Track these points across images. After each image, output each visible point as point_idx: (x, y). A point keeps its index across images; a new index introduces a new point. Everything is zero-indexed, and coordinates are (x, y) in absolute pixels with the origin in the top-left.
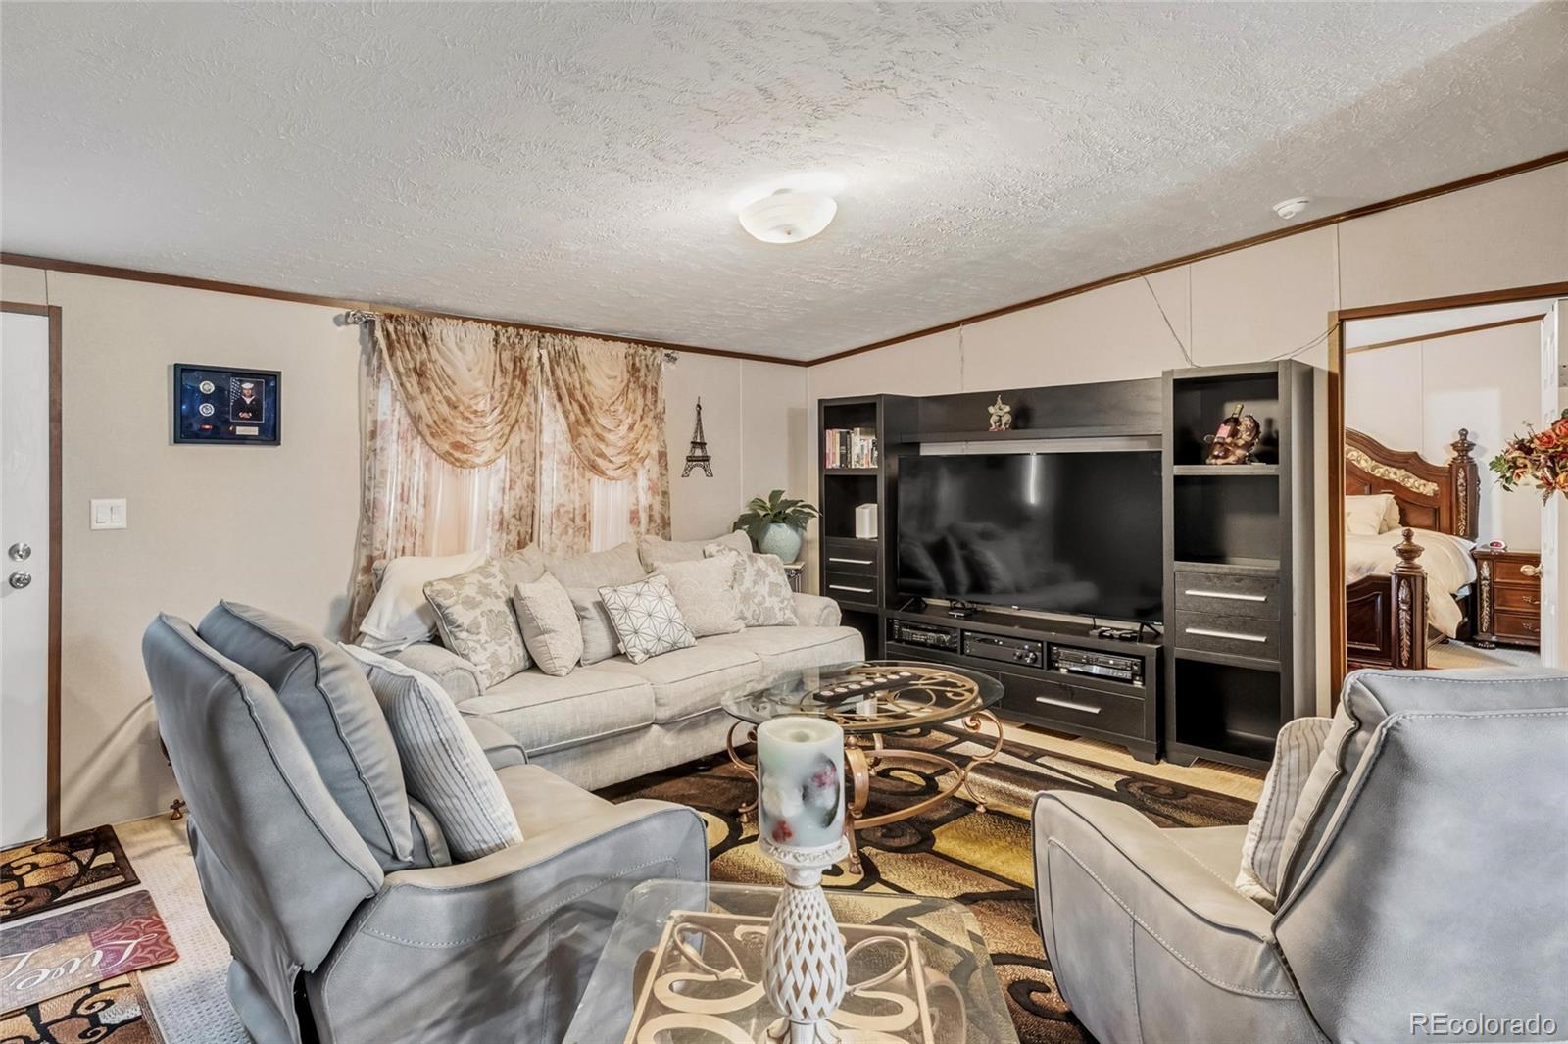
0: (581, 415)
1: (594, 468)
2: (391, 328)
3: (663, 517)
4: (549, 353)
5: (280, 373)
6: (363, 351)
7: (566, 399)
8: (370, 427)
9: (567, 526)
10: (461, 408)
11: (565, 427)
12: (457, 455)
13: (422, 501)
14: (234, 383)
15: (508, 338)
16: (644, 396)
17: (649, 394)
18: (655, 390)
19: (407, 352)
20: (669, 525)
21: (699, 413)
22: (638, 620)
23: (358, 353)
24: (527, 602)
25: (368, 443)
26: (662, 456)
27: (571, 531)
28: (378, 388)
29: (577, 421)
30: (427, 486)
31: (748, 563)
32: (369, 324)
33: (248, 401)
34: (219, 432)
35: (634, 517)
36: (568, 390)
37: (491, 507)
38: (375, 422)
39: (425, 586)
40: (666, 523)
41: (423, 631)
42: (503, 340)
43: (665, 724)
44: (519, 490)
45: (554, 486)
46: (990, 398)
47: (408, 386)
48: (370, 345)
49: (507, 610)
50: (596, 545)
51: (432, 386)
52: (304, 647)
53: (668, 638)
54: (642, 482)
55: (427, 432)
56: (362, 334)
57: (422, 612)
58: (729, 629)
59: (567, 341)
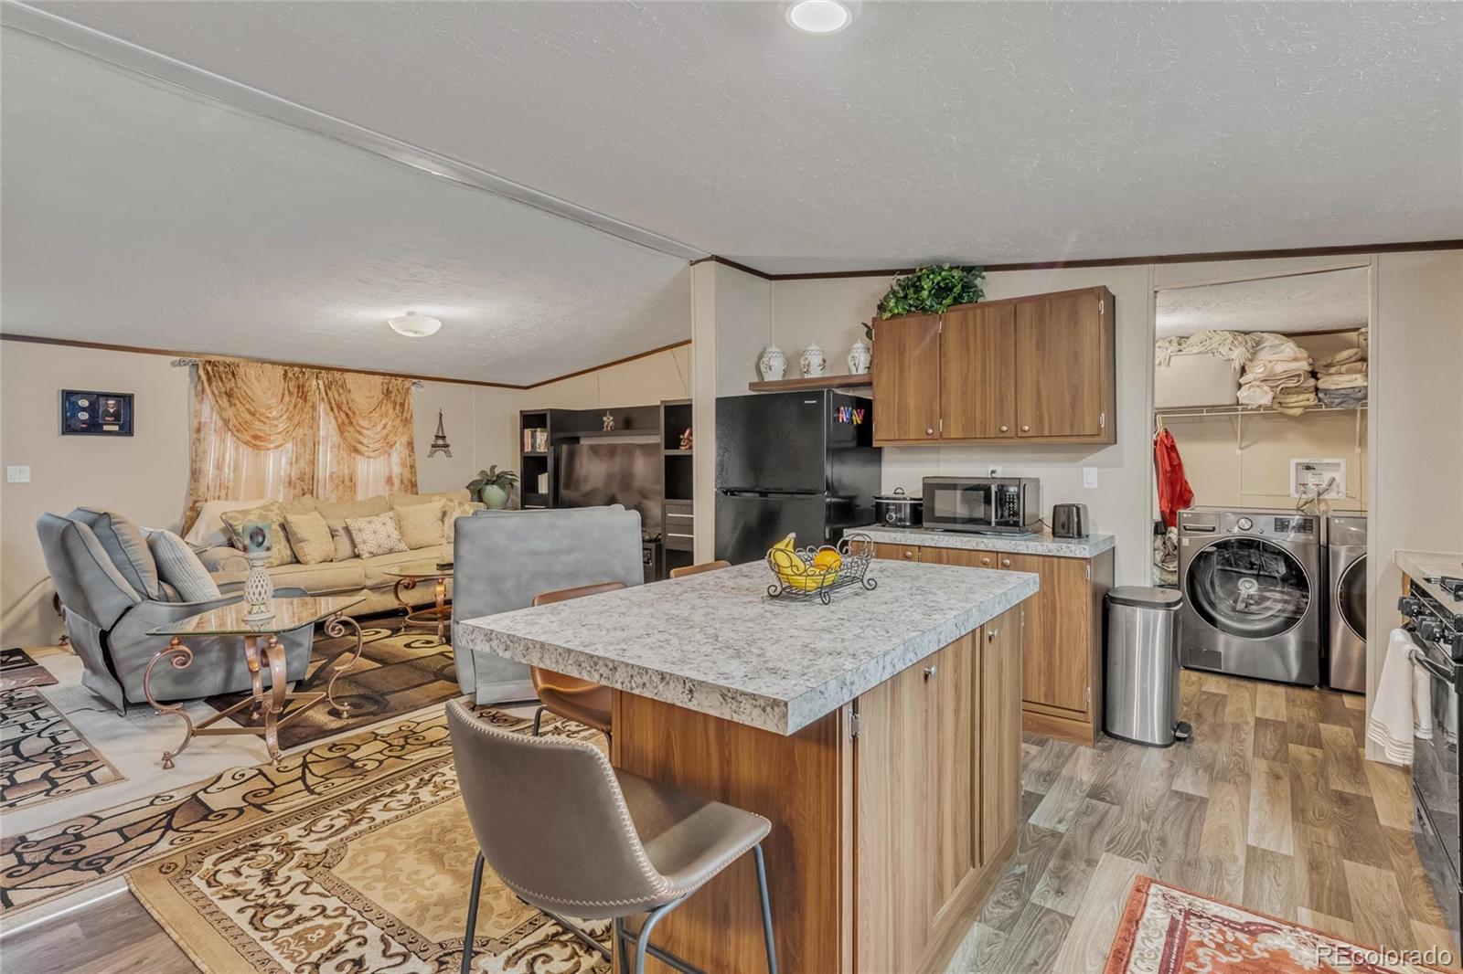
0: (346, 418)
1: (356, 450)
2: (209, 369)
3: (411, 481)
4: (324, 383)
5: (133, 395)
6: (192, 382)
7: (336, 410)
8: (196, 426)
9: (338, 486)
10: (258, 415)
11: (336, 427)
12: (256, 442)
13: (232, 469)
14: (102, 401)
15: (294, 374)
16: (394, 409)
17: (398, 407)
18: (402, 405)
19: (220, 383)
20: (416, 485)
21: (440, 418)
22: (367, 535)
23: (188, 383)
24: (292, 525)
25: (195, 435)
26: (410, 444)
27: (341, 489)
28: (202, 403)
29: (343, 423)
30: (236, 461)
31: (457, 507)
32: (195, 366)
33: (112, 411)
34: (93, 427)
35: (389, 480)
36: (337, 405)
37: (283, 473)
38: (200, 423)
39: (222, 514)
40: (414, 485)
41: (223, 539)
42: (290, 375)
43: (373, 589)
44: (302, 464)
45: (327, 461)
46: (602, 413)
47: (221, 402)
48: (196, 379)
49: (280, 530)
50: (360, 496)
51: (237, 402)
52: (105, 513)
53: (387, 545)
54: (395, 459)
55: (234, 430)
56: (191, 372)
57: (224, 531)
58: (435, 543)
59: (338, 375)
